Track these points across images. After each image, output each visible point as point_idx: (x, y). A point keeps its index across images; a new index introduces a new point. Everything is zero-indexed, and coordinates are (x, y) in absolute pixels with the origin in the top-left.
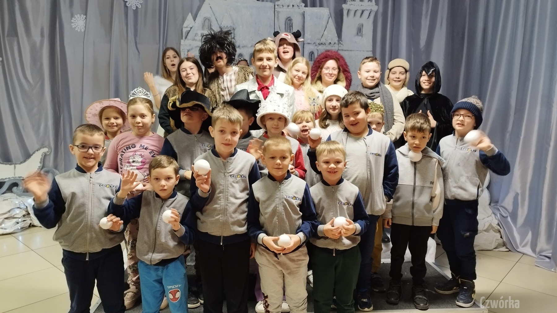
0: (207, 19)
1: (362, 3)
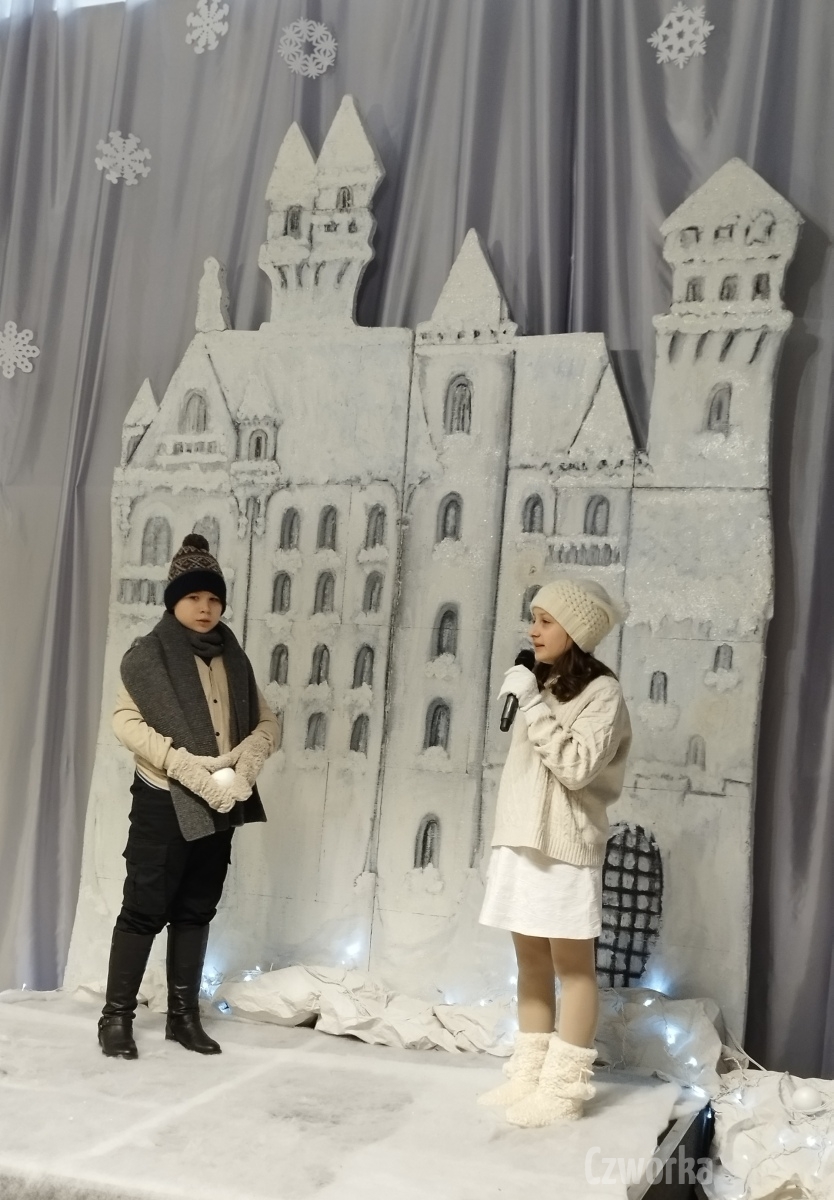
0: (197, 397)
1: (728, 306)
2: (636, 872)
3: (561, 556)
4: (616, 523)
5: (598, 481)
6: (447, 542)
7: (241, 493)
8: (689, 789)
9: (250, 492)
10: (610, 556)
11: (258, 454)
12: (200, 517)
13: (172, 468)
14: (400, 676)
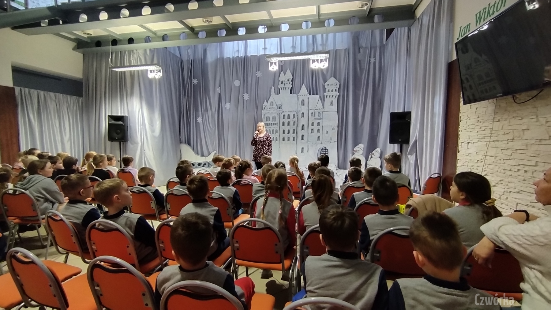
0: (272, 102)
1: (332, 92)
2: (325, 152)
3: (315, 119)
4: (321, 115)
5: (319, 111)
6: (302, 118)
7: (278, 113)
8: (330, 143)
9: (279, 113)
10: (321, 119)
11: (280, 109)
12: (273, 116)
13: (269, 110)
14: (298, 132)
